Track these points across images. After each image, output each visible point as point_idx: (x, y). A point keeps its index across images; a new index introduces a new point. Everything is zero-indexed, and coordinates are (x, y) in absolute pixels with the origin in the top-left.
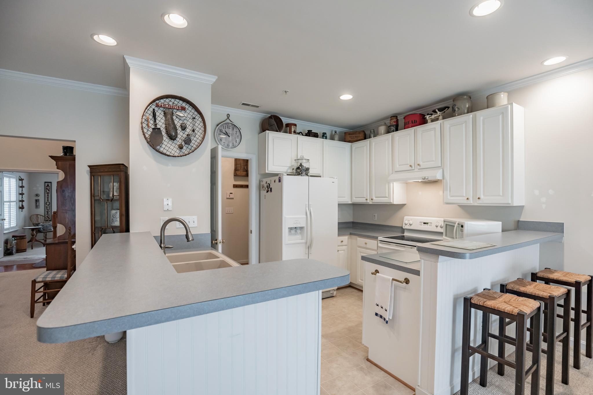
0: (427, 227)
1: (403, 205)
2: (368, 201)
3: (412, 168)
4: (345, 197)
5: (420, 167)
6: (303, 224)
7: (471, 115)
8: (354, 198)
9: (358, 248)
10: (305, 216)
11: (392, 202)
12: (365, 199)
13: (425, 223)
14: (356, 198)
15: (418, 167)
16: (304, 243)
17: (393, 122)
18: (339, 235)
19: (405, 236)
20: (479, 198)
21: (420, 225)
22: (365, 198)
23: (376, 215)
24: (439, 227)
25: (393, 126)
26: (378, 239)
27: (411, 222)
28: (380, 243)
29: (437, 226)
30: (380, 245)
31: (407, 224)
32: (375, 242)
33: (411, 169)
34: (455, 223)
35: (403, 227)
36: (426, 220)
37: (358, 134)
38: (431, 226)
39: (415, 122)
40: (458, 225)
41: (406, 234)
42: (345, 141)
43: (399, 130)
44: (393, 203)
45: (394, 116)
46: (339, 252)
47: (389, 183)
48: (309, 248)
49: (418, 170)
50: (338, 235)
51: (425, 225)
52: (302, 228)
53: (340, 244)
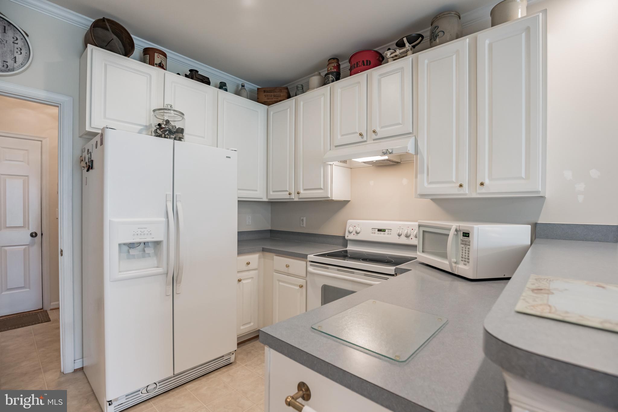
0: (383, 235)
1: (346, 202)
2: (293, 196)
3: (363, 138)
4: (256, 191)
5: (376, 135)
6: (159, 236)
7: (466, 40)
8: (271, 193)
9: (275, 273)
10: (164, 219)
11: (330, 197)
12: (288, 193)
13: (379, 230)
14: (274, 191)
15: (374, 136)
16: (164, 274)
17: (332, 68)
18: (240, 252)
19: (348, 251)
20: (482, 184)
21: (372, 233)
22: (287, 191)
23: (305, 219)
24: (403, 237)
25: (332, 73)
26: (307, 258)
27: (358, 229)
28: (311, 265)
29: (400, 234)
30: (311, 269)
31: (352, 232)
32: (304, 263)
33: (362, 140)
34: (450, 229)
35: (346, 237)
36: (381, 224)
37: (278, 92)
38: (390, 234)
39: (368, 64)
40: (456, 233)
41: (350, 248)
42: (258, 100)
43: (340, 78)
44: (331, 199)
45: (334, 59)
46: (243, 282)
47: (325, 164)
48: (174, 281)
49: (373, 142)
50: (238, 254)
51: (380, 234)
52: (157, 244)
53: (245, 268)
